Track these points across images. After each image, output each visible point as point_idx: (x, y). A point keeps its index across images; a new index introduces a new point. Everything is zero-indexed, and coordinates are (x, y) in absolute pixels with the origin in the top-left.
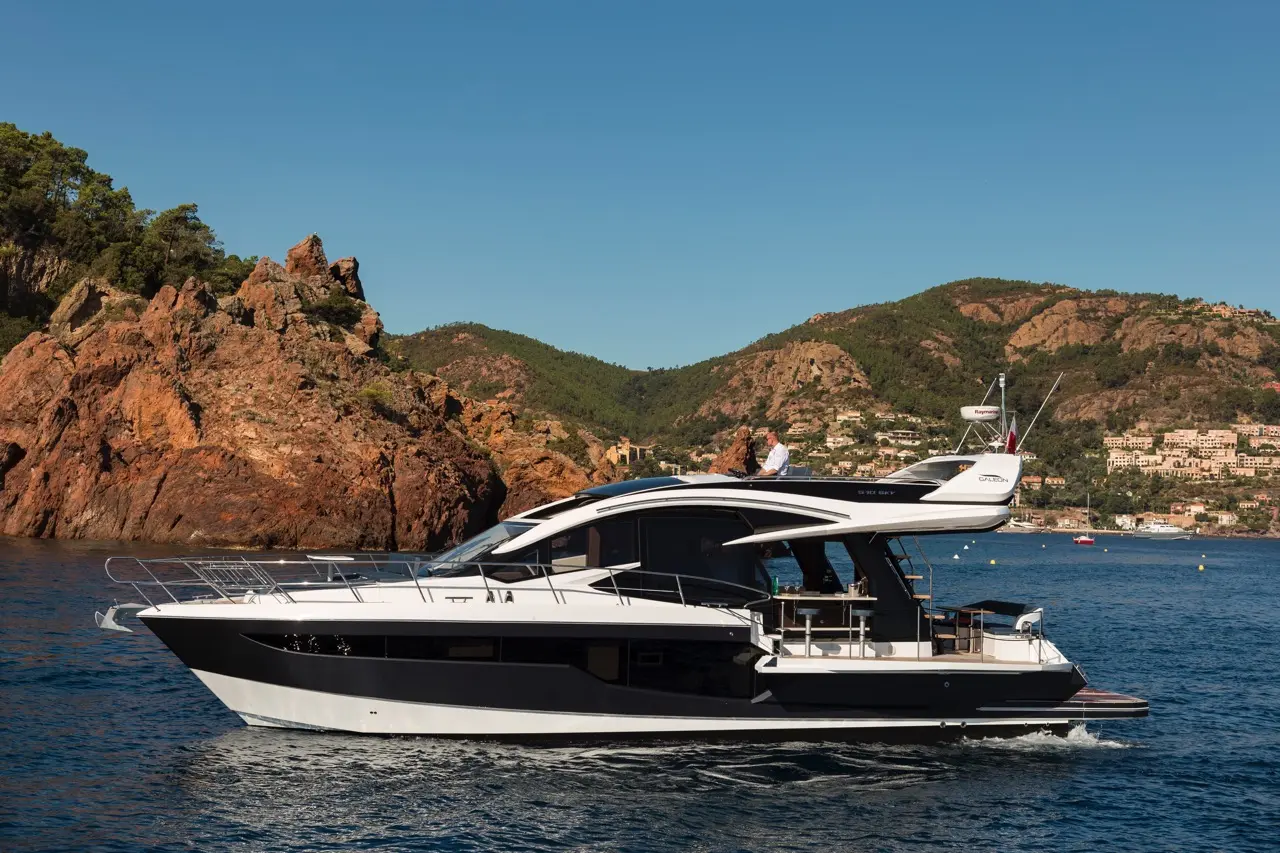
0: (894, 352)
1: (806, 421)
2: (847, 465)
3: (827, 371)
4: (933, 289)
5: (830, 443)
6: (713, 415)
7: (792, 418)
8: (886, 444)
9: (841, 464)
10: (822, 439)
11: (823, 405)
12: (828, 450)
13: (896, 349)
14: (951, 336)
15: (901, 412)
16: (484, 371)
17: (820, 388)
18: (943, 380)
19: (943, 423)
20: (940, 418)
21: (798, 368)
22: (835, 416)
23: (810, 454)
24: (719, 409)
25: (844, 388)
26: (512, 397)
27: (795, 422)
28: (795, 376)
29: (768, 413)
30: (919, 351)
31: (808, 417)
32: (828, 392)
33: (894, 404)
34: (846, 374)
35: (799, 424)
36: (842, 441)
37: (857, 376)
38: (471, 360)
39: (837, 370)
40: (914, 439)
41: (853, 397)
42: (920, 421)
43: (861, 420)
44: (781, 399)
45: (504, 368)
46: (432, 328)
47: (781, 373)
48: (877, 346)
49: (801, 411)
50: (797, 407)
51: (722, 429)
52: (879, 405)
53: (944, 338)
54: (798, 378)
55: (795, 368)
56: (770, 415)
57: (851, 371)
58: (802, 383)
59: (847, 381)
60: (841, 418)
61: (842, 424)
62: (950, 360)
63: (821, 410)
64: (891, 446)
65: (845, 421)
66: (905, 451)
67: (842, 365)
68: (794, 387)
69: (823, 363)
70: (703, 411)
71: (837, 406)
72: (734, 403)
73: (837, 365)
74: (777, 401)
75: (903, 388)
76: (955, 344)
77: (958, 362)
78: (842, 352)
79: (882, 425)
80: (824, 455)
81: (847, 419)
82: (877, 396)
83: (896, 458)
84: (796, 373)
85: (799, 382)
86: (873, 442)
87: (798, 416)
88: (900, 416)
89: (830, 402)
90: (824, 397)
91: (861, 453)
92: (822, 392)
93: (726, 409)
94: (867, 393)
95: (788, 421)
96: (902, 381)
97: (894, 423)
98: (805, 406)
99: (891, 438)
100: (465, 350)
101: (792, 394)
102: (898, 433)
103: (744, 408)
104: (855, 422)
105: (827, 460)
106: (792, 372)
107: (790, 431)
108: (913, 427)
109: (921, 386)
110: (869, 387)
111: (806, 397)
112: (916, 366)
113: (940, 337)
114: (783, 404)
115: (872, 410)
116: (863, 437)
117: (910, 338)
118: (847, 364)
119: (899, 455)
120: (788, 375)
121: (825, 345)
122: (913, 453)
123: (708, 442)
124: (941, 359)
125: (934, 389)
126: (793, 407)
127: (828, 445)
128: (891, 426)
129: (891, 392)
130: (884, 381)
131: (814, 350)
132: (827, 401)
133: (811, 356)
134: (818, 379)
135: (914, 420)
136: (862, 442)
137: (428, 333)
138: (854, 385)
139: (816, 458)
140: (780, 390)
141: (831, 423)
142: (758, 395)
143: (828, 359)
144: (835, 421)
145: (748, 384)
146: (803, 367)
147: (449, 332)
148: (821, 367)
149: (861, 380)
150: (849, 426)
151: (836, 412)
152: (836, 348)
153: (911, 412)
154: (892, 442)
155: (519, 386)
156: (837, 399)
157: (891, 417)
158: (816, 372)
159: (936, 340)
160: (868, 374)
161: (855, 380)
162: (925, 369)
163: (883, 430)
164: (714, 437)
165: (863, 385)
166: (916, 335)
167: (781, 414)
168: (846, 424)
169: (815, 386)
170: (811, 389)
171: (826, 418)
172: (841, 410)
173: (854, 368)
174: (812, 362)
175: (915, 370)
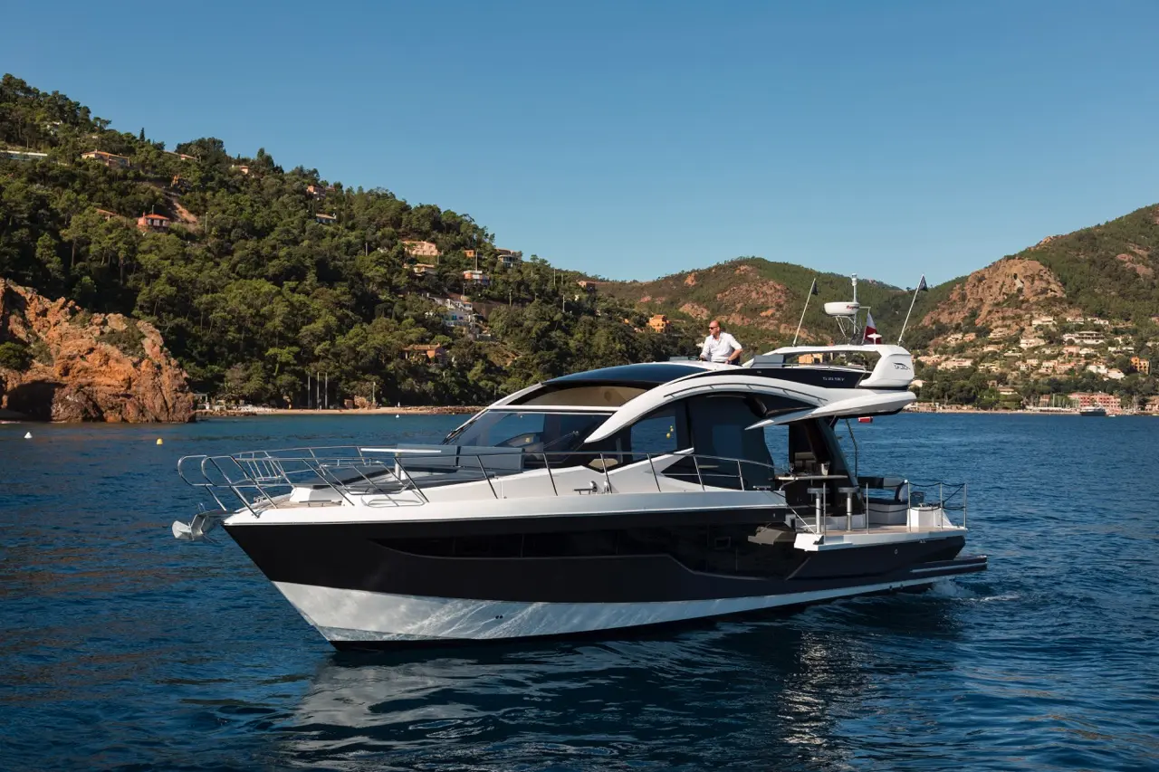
0: (1091, 265)
1: (1006, 326)
2: (1034, 362)
3: (1027, 284)
4: (1140, 211)
5: (1024, 344)
6: (934, 323)
7: (994, 324)
8: (1071, 343)
9: (1029, 361)
10: (1017, 341)
11: (1022, 312)
12: (1021, 350)
13: (1093, 262)
14: (1148, 249)
15: (1091, 316)
16: (754, 295)
17: (1021, 298)
18: (1133, 288)
19: (1129, 324)
20: (1127, 320)
21: (1004, 282)
22: (1031, 321)
23: (1006, 354)
24: (939, 319)
25: (1042, 297)
26: (773, 315)
27: (996, 327)
28: (1001, 289)
29: (977, 321)
30: (1114, 264)
31: (1008, 322)
32: (1028, 301)
33: (1087, 310)
34: (1044, 285)
35: (999, 329)
36: (1034, 342)
37: (1053, 286)
38: (744, 287)
39: (1036, 283)
40: (1097, 338)
41: (1049, 305)
42: (1107, 323)
43: (1054, 325)
44: (989, 309)
45: (769, 292)
46: (722, 262)
47: (990, 287)
48: (1077, 261)
49: (1004, 318)
50: (1001, 315)
51: (939, 335)
52: (1072, 311)
53: (1141, 252)
54: (1004, 290)
55: (1001, 282)
56: (979, 322)
57: (1049, 283)
58: (1007, 295)
59: (1044, 291)
60: (1035, 322)
61: (1036, 328)
62: (1141, 269)
63: (1020, 317)
64: (1076, 345)
65: (1039, 325)
66: (1086, 349)
67: (1041, 279)
68: (1000, 298)
69: (1025, 277)
70: (926, 321)
71: (1033, 312)
72: (951, 314)
73: (1037, 278)
74: (984, 312)
75: (1096, 296)
76: (1149, 256)
77: (1150, 271)
78: (1042, 267)
79: (1071, 328)
80: (1018, 354)
81: (1040, 323)
82: (1071, 303)
83: (1078, 355)
84: (1002, 286)
85: (1004, 294)
86: (1061, 342)
87: (1000, 323)
88: (1089, 319)
89: (1028, 310)
90: (1024, 306)
91: (1048, 352)
92: (1023, 302)
93: (944, 319)
94: (1061, 301)
95: (991, 327)
96: (1096, 290)
97: (1081, 326)
98: (1007, 315)
99: (1077, 338)
100: (744, 278)
101: (998, 304)
102: (1083, 334)
103: (958, 318)
104: (1047, 326)
105: (1019, 359)
106: (999, 286)
107: (992, 335)
108: (1098, 329)
109: (1113, 293)
110: (1065, 296)
111: (1009, 306)
112: (1110, 277)
113: (1136, 251)
114: (990, 312)
115: (1064, 315)
116: (1052, 338)
117: (1107, 253)
118: (1046, 277)
119: (1081, 352)
120: (995, 289)
121: (1027, 262)
122: (1093, 350)
123: (926, 347)
124: (1134, 269)
125: (1123, 295)
126: (997, 314)
127: (1022, 346)
128: (1079, 328)
129: (1083, 299)
130: (1079, 290)
131: (1017, 268)
132: (1026, 309)
133: (1014, 271)
134: (1020, 290)
135: (1102, 322)
136: (1051, 342)
137: (719, 267)
138: (1050, 294)
139: (1011, 357)
140: (989, 301)
141: (1026, 328)
142: (971, 306)
143: (1028, 274)
144: (1031, 325)
145: (963, 298)
146: (1008, 281)
147: (735, 265)
148: (1023, 280)
149: (1057, 290)
150: (1041, 329)
151: (1032, 318)
152: (1038, 263)
153: (1101, 315)
154: (1077, 341)
155: (779, 306)
156: (1034, 307)
157: (1080, 321)
158: (1019, 285)
159: (1133, 253)
160: (1064, 284)
161: (1052, 291)
162: (1118, 278)
163: (1072, 332)
164: (931, 342)
165: (1059, 294)
166: (1113, 251)
167: (987, 321)
168: (1040, 327)
169: (1018, 297)
170: (1015, 300)
171: (1023, 324)
172: (1037, 316)
173: (1051, 280)
174: (1015, 276)
175: (1109, 280)
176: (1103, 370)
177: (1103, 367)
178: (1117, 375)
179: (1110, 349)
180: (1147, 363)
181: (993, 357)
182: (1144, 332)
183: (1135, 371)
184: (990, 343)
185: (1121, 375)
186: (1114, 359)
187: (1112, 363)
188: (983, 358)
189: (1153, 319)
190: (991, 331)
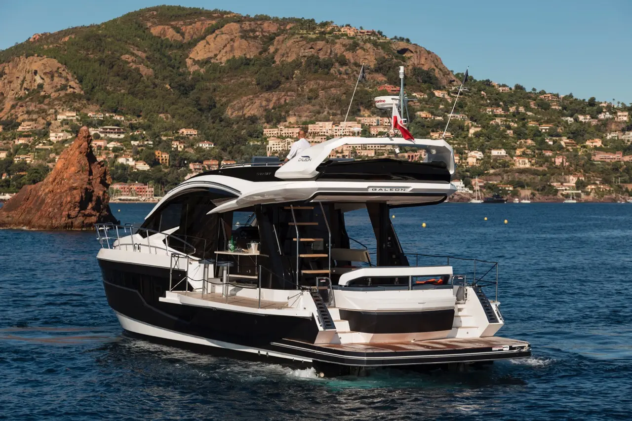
0: (100, 65)
1: (32, 120)
3: (48, 80)
4: (129, 15)
5: (53, 137)
7: (21, 118)
8: (97, 137)
10: (46, 134)
11: (46, 107)
12: (51, 143)
13: (102, 62)
14: (145, 51)
15: (108, 112)
17: (42, 93)
18: (140, 86)
19: (141, 120)
20: (139, 116)
21: (25, 78)
22: (56, 116)
23: (37, 147)
25: (62, 93)
27: (24, 121)
28: (22, 84)
30: (121, 64)
31: (35, 116)
32: (49, 96)
33: (103, 106)
34: (64, 82)
35: (27, 123)
36: (62, 136)
37: (72, 83)
39: (56, 79)
40: (119, 133)
41: (70, 101)
42: (123, 119)
43: (77, 119)
44: (11, 103)
47: (10, 82)
48: (87, 60)
49: (28, 113)
50: (25, 109)
52: (91, 107)
53: (140, 53)
54: (25, 85)
55: (21, 78)
56: (4, 116)
57: (67, 80)
58: (28, 90)
59: (64, 88)
60: (60, 117)
61: (62, 123)
62: (144, 70)
63: (44, 111)
64: (102, 139)
65: (64, 120)
66: (113, 143)
67: (60, 76)
68: (22, 93)
69: (45, 74)
71: (57, 107)
73: (56, 75)
75: (109, 93)
76: (147, 58)
77: (150, 71)
78: (60, 65)
79: (94, 123)
80: (49, 147)
81: (65, 118)
82: (88, 100)
83: (106, 148)
84: (23, 82)
85: (25, 89)
87: (26, 116)
88: (107, 115)
89: (51, 105)
90: (47, 101)
92: (45, 97)
94: (80, 97)
95: (19, 120)
96: (108, 88)
97: (102, 121)
98: (31, 109)
99: (101, 132)
101: (20, 99)
102: (107, 129)
104: (72, 120)
105: (51, 151)
106: (20, 82)
107: (20, 128)
108: (118, 124)
109: (122, 91)
110: (82, 92)
111: (31, 100)
112: (118, 75)
113: (135, 52)
114: (13, 107)
115: (85, 111)
117: (113, 53)
118: (64, 74)
119: (108, 146)
120: (16, 84)
121: (46, 59)
122: (119, 144)
124: (137, 70)
125: (132, 93)
126: (21, 108)
127: (51, 139)
128: (101, 123)
129: (100, 95)
130: (93, 88)
131: (37, 63)
132: (49, 104)
133: (34, 68)
134: (41, 86)
135: (118, 118)
138: (70, 91)
139: (42, 149)
140: (11, 95)
141: (53, 122)
143: (48, 70)
144: (56, 120)
146: (29, 77)
148: (43, 76)
149: (75, 87)
150: (67, 124)
151: (56, 113)
152: (55, 61)
153: (115, 111)
154: (102, 135)
156: (56, 102)
157: (100, 116)
158: (39, 80)
159: (133, 54)
160: (81, 82)
161: (71, 87)
162: (126, 78)
163: (95, 127)
165: (77, 91)
166: (117, 51)
167: (12, 115)
168: (65, 122)
169: (39, 92)
170: (35, 95)
171: (49, 118)
172: (60, 111)
173: (70, 77)
174: (36, 73)
175: (117, 78)
176: (131, 162)
177: (131, 159)
178: (143, 166)
179: (133, 143)
180: (167, 156)
181: (26, 149)
182: (156, 128)
183: (159, 163)
184: (21, 135)
185: (146, 167)
186: (138, 153)
187: (138, 155)
188: (17, 150)
189: (161, 115)
190: (19, 124)
